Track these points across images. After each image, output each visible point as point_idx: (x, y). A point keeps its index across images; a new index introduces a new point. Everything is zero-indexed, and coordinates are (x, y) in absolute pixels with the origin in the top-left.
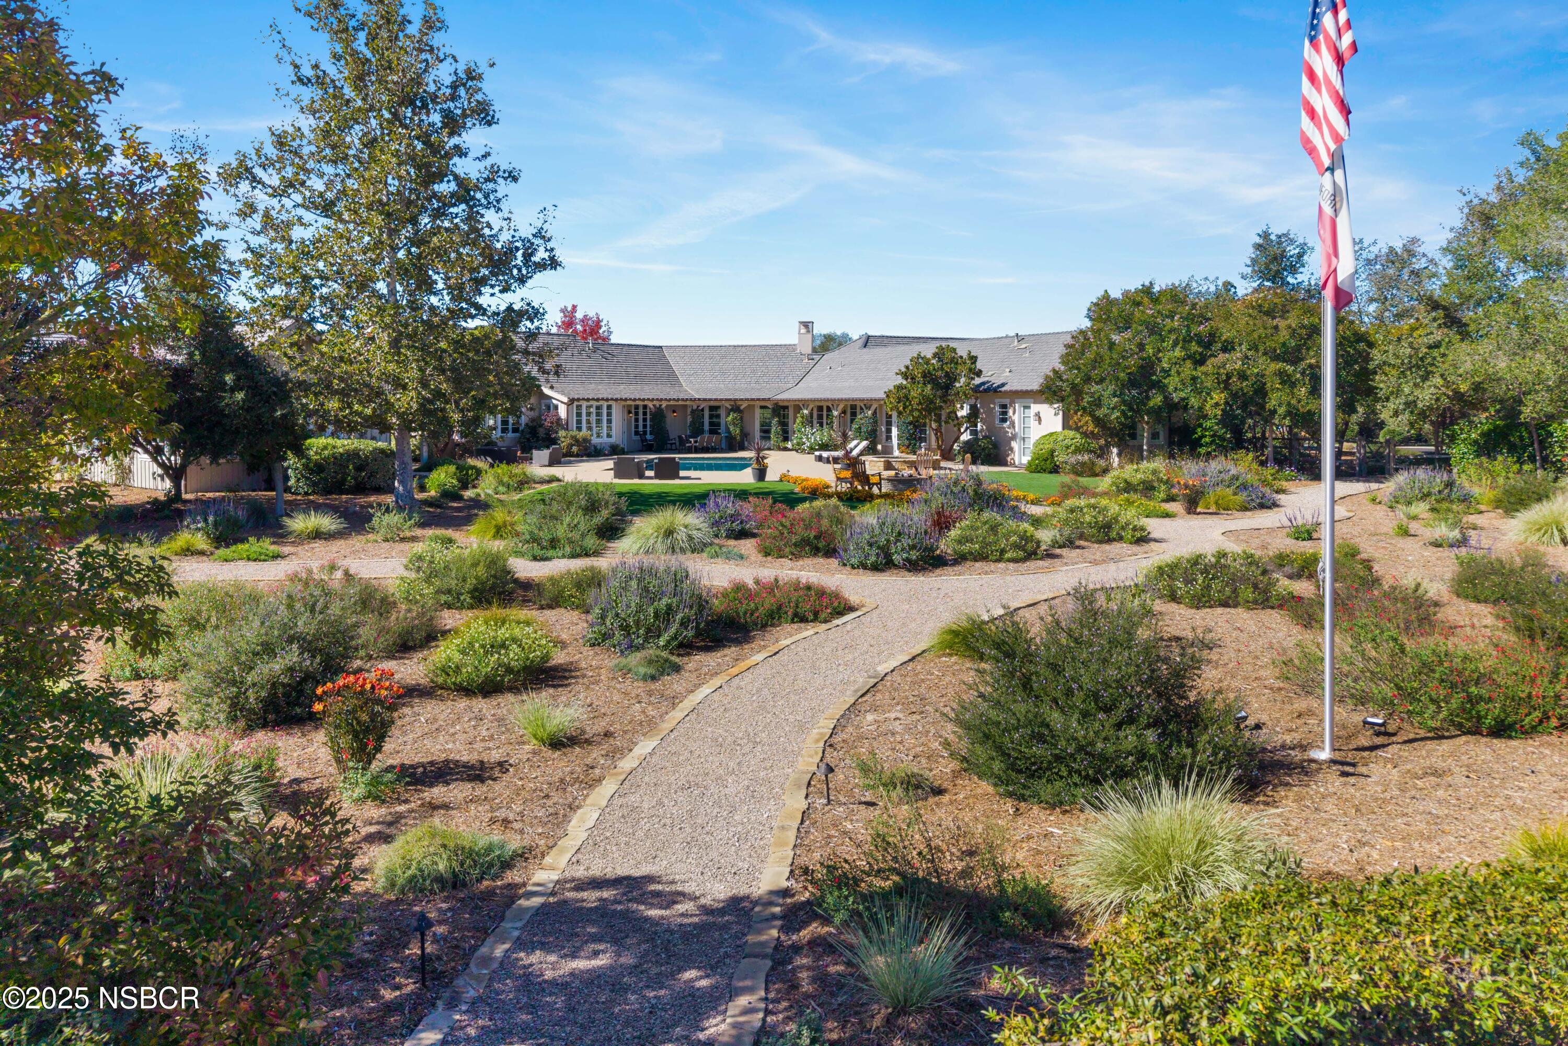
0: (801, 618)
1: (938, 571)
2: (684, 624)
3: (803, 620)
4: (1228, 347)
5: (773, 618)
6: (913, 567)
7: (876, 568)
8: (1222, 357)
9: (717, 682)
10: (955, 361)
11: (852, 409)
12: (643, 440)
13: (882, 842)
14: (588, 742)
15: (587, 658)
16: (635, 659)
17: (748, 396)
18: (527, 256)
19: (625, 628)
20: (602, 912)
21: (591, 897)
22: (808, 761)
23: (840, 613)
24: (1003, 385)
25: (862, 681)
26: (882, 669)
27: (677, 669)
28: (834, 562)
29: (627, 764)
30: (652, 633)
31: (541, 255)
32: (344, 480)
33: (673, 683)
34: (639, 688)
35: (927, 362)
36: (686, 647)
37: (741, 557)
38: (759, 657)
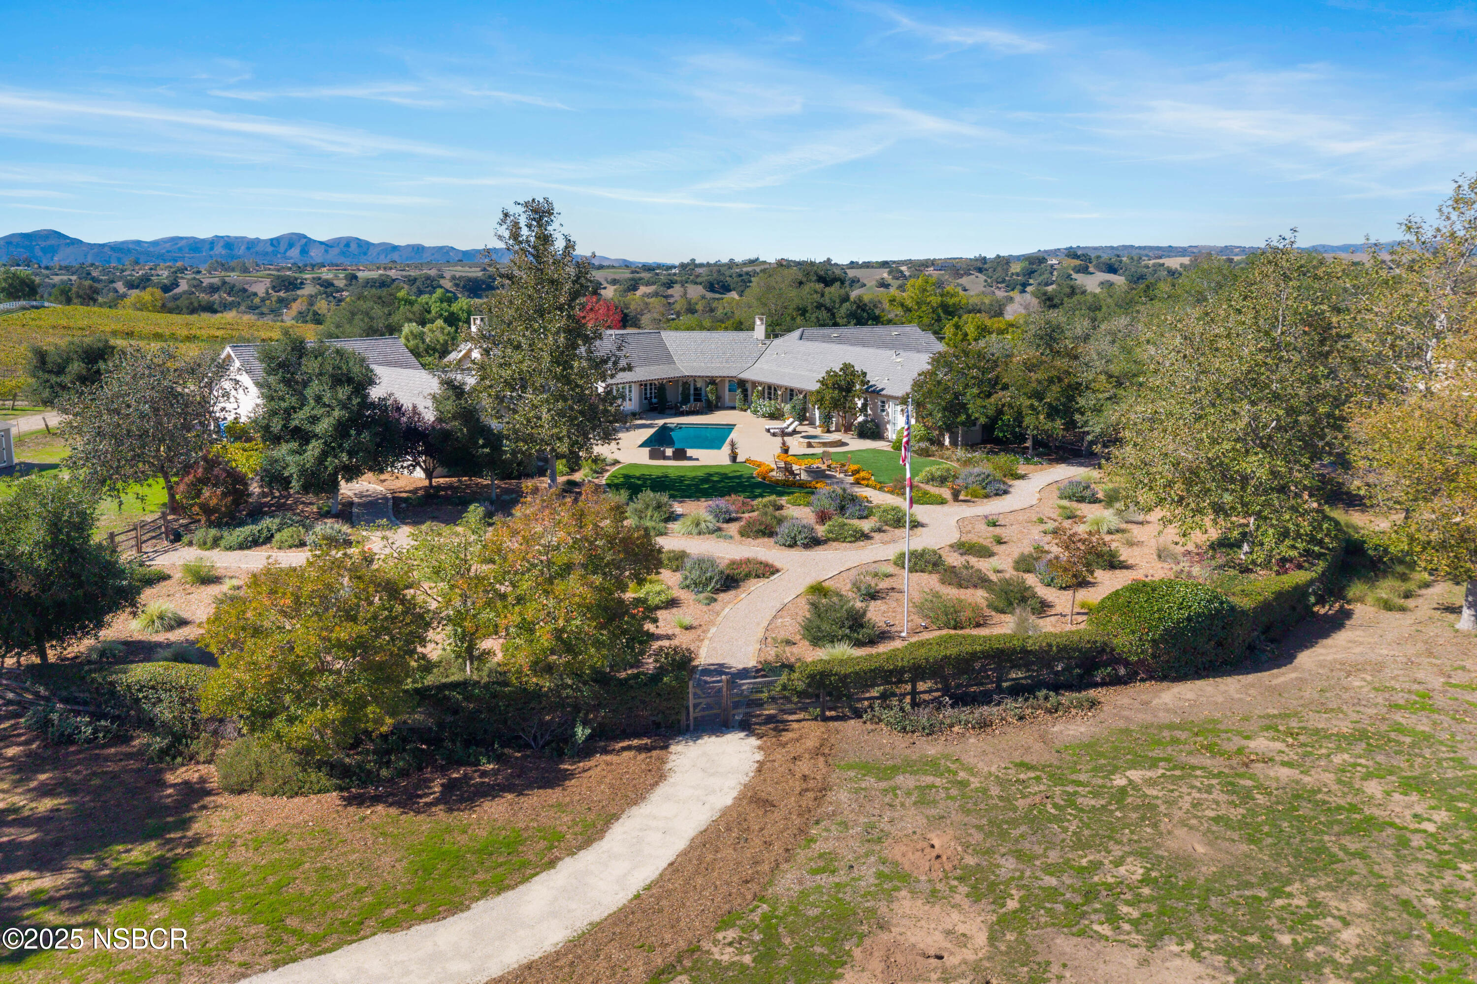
0: (758, 576)
1: (816, 548)
2: (716, 583)
3: (759, 577)
4: (1005, 387)
5: (748, 576)
6: (806, 546)
7: (790, 546)
8: (1001, 394)
9: (730, 606)
10: (853, 374)
11: (791, 393)
12: (651, 403)
13: (777, 656)
14: (695, 628)
15: (683, 595)
16: (702, 596)
17: (721, 374)
18: (615, 363)
19: (695, 584)
20: (715, 670)
21: (712, 667)
22: (760, 635)
23: (773, 574)
24: (883, 389)
25: (779, 606)
26: (786, 601)
27: (715, 600)
28: (771, 541)
29: (709, 635)
30: (706, 585)
31: (623, 363)
32: (512, 472)
33: (716, 606)
34: (705, 608)
35: (836, 375)
36: (717, 591)
37: (731, 537)
38: (743, 596)
